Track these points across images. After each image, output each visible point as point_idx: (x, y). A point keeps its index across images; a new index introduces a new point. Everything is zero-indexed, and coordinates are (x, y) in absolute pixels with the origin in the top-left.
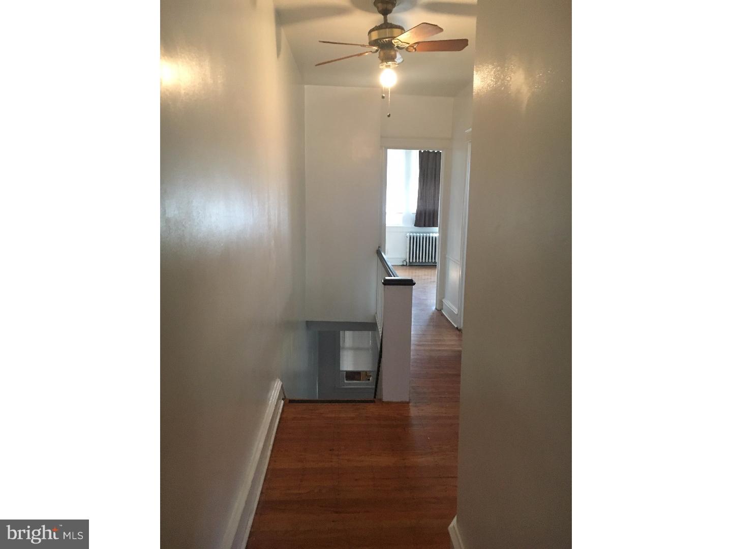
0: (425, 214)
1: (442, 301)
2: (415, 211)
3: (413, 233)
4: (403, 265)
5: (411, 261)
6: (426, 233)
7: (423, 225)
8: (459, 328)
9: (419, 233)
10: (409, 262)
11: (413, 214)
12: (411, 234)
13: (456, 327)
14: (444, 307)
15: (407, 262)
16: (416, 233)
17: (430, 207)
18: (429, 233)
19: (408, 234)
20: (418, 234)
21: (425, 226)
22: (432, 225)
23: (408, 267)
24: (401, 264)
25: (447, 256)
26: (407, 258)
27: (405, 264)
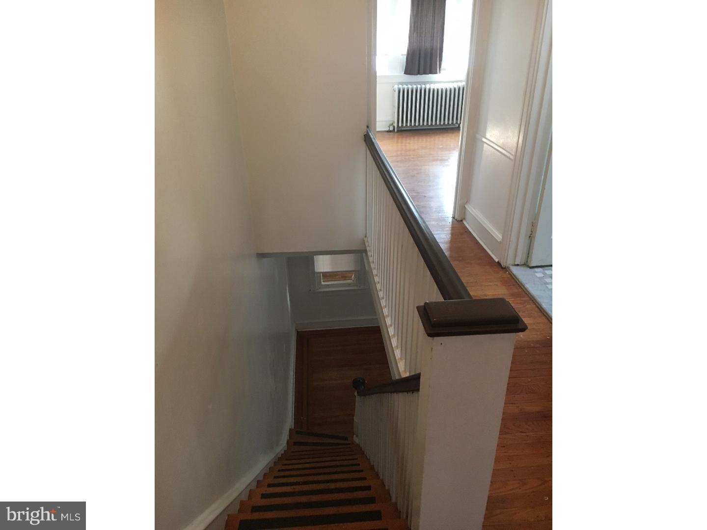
0: (420, 54)
1: (465, 208)
2: (405, 52)
3: (402, 84)
4: (389, 131)
5: (400, 125)
6: (420, 83)
7: (416, 71)
8: (503, 264)
9: (411, 83)
10: (398, 125)
11: (402, 55)
12: (400, 86)
13: (497, 260)
14: (468, 217)
15: (394, 127)
16: (406, 84)
17: (428, 44)
18: (425, 83)
19: (396, 87)
20: (410, 87)
21: (419, 73)
22: (428, 71)
23: (396, 135)
24: (387, 129)
25: (478, 136)
26: (394, 122)
27: (391, 129)
